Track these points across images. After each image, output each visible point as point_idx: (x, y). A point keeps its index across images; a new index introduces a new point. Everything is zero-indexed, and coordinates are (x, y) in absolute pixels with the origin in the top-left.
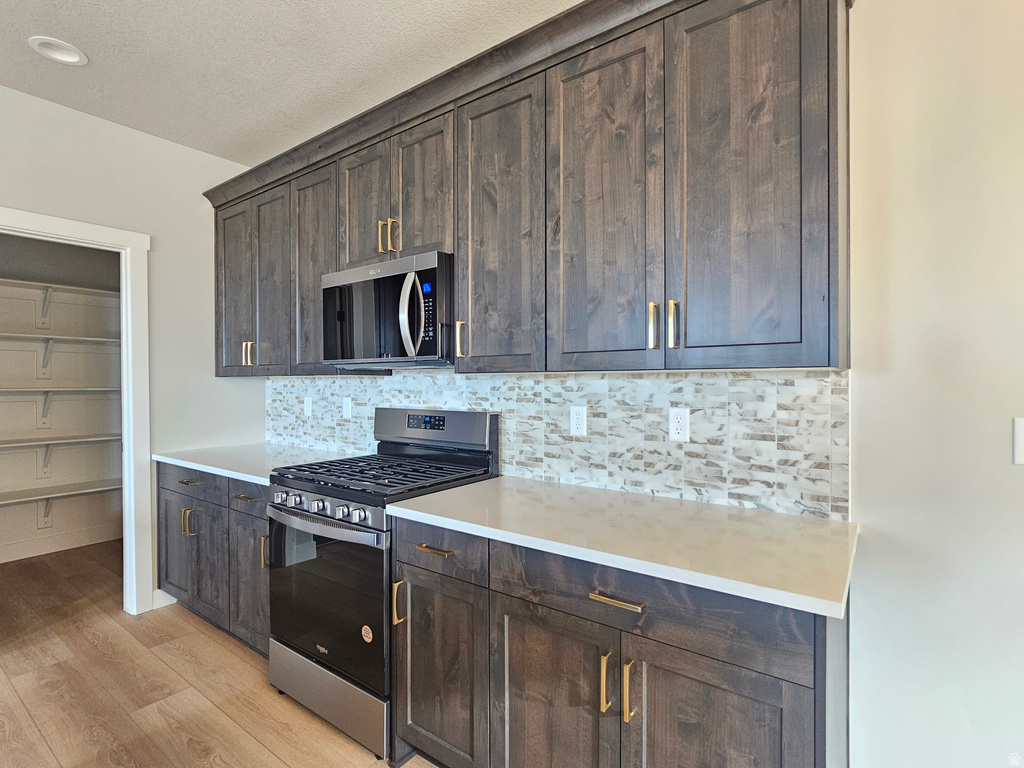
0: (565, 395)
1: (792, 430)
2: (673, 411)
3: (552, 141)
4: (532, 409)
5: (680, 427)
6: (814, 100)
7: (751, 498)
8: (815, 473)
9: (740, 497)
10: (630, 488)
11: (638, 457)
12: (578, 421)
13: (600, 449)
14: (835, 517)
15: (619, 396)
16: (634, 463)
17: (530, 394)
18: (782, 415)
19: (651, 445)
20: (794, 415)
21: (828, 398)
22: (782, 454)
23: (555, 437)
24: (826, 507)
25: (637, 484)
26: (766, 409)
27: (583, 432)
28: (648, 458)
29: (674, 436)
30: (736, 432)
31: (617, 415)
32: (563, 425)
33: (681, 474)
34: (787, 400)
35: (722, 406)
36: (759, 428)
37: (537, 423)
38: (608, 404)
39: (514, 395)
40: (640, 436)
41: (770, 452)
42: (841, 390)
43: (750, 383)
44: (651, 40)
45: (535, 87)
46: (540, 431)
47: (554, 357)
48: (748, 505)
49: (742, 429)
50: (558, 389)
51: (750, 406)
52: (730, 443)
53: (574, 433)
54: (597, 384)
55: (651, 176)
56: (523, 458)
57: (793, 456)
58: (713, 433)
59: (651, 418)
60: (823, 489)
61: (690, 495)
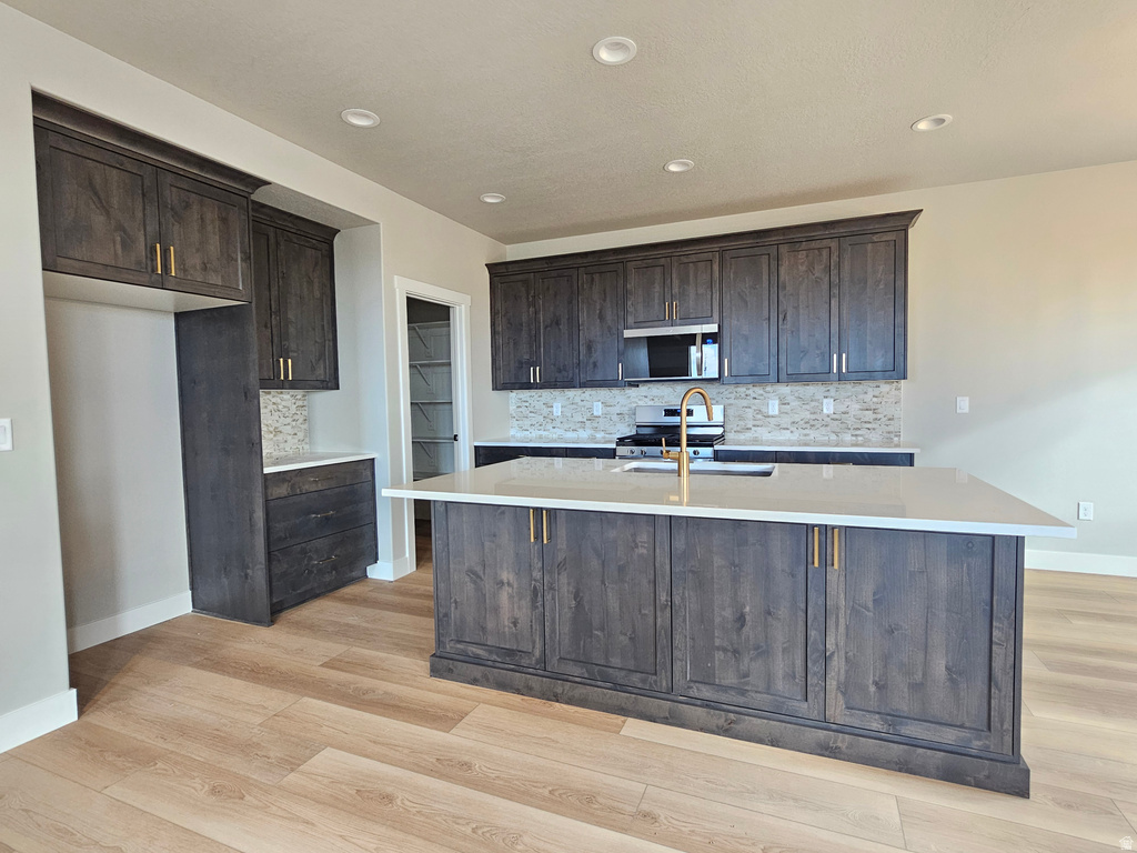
0: (765, 395)
1: (878, 406)
2: (825, 401)
3: (781, 279)
4: (745, 403)
5: (828, 407)
6: (900, 283)
7: (861, 435)
8: (888, 423)
9: (856, 435)
10: (802, 438)
11: (806, 423)
12: (774, 407)
13: (785, 421)
14: (896, 439)
15: (796, 394)
16: (805, 426)
17: (743, 395)
18: (875, 400)
19: (813, 417)
20: (880, 400)
21: (893, 392)
22: (875, 416)
23: (759, 416)
24: (892, 436)
25: (806, 435)
26: (868, 397)
27: (777, 412)
28: (812, 423)
29: (825, 411)
30: (855, 407)
31: (795, 404)
32: (764, 410)
33: (828, 428)
34: (876, 394)
35: (848, 397)
36: (865, 406)
37: (747, 410)
38: (790, 399)
39: (733, 396)
40: (808, 413)
41: (869, 415)
42: (898, 389)
43: (861, 386)
44: (834, 244)
45: (773, 251)
46: (750, 413)
47: (783, 376)
48: (860, 438)
49: (858, 406)
50: (761, 392)
51: (861, 397)
52: (852, 413)
53: (771, 413)
54: (784, 389)
55: (832, 302)
56: (738, 429)
57: (879, 416)
58: (844, 409)
59: (813, 404)
60: (891, 428)
61: (833, 437)
